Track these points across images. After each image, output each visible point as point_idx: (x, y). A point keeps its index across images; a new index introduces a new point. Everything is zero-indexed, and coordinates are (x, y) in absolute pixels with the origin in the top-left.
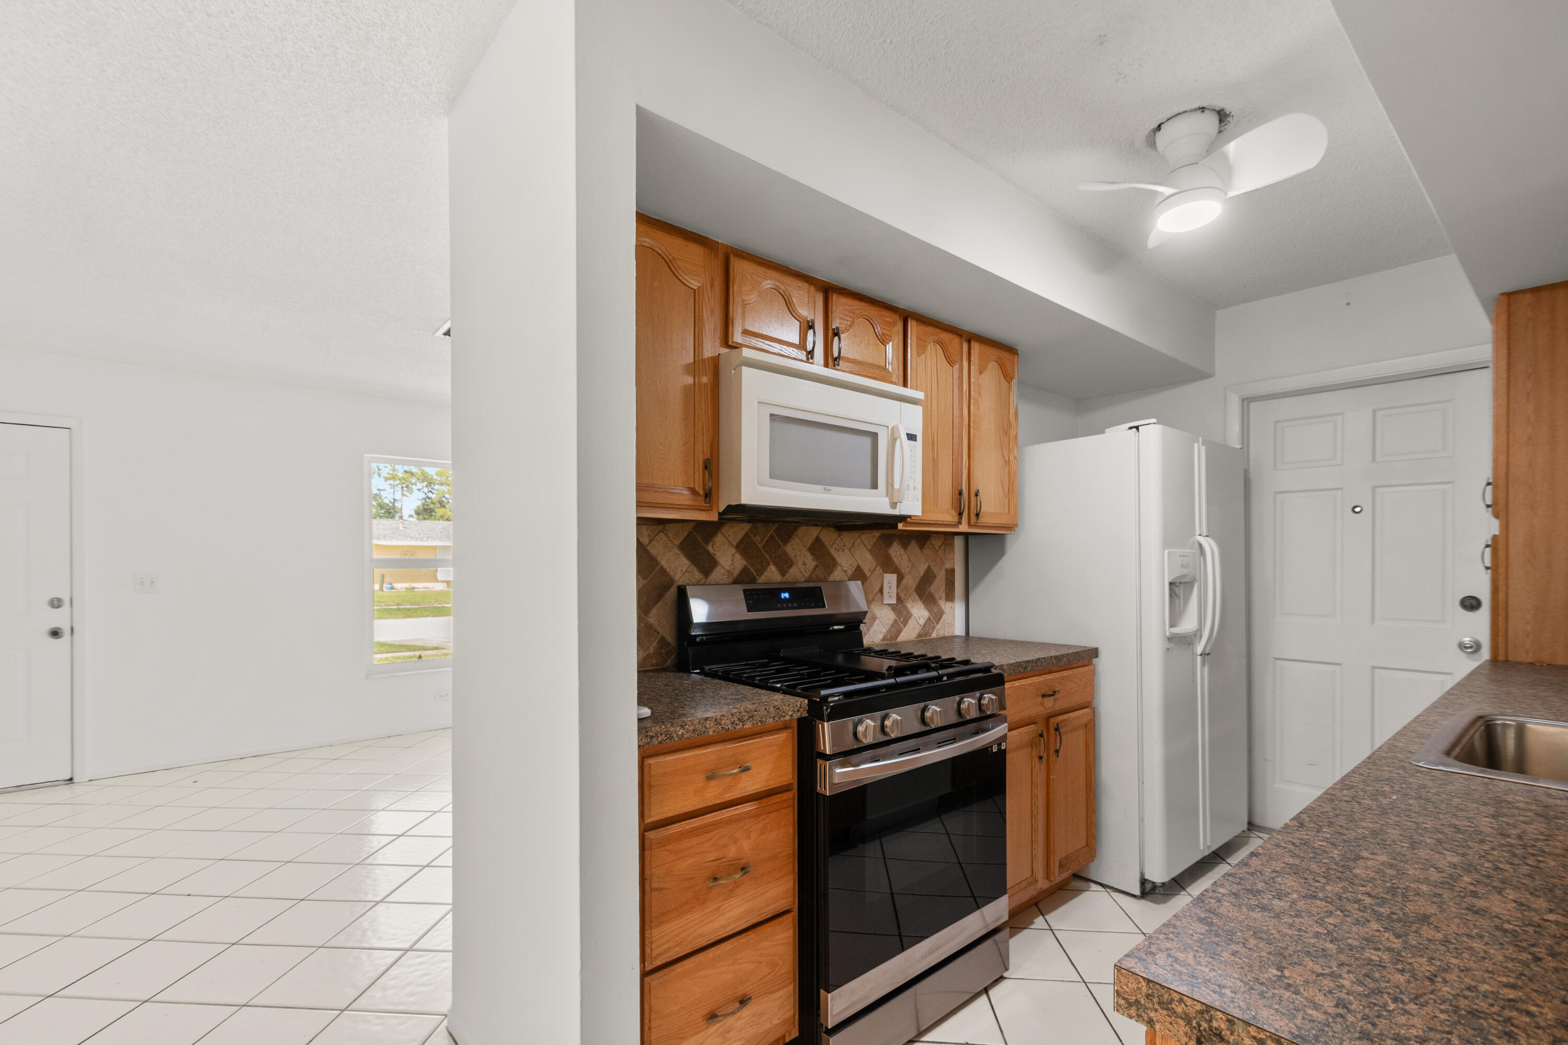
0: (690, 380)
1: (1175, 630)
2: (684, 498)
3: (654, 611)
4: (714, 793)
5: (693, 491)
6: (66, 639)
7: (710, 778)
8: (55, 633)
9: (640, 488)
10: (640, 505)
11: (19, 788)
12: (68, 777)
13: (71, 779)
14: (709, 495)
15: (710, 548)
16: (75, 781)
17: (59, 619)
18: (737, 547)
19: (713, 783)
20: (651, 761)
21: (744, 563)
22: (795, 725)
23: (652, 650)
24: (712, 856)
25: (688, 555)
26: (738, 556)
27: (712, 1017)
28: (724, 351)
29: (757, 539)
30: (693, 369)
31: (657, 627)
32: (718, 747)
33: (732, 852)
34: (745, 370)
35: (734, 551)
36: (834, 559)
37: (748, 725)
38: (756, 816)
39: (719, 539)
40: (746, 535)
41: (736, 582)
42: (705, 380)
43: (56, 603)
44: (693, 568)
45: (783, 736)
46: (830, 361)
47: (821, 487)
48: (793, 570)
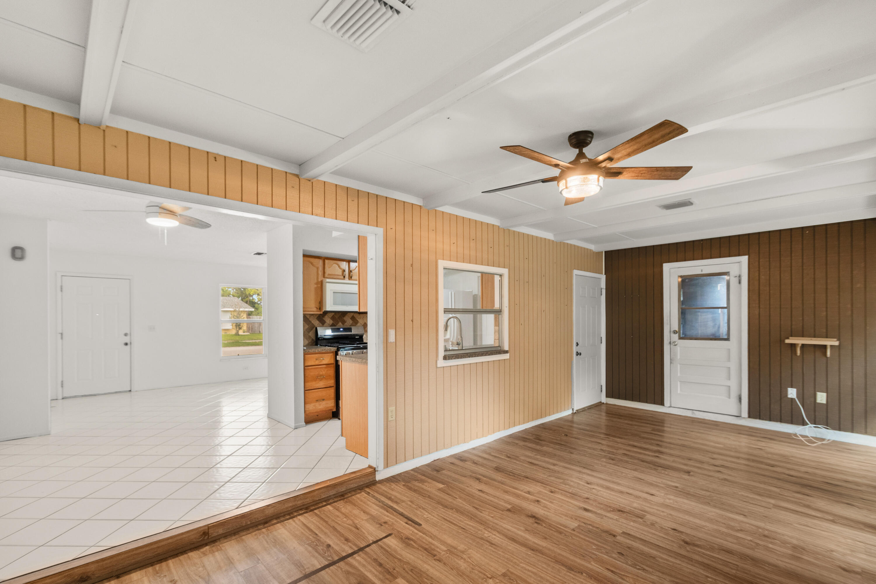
0: (316, 286)
1: (445, 338)
2: (315, 309)
3: (310, 333)
4: (317, 362)
5: (317, 308)
6: (128, 346)
7: (316, 360)
8: (126, 344)
9: (304, 308)
10: (304, 311)
11: (116, 392)
12: (129, 390)
13: (130, 391)
14: (320, 309)
15: (324, 319)
16: (132, 390)
17: (127, 339)
18: (331, 318)
19: (317, 361)
20: (306, 355)
21: (333, 322)
22: (335, 352)
23: (310, 341)
24: (317, 373)
25: (318, 320)
26: (331, 321)
27: (317, 401)
28: (324, 279)
29: (336, 316)
30: (317, 283)
31: (311, 336)
32: (319, 355)
33: (321, 373)
34: (327, 284)
35: (330, 319)
36: (358, 321)
37: (324, 351)
38: (326, 368)
39: (326, 316)
40: (333, 315)
41: (331, 326)
42: (319, 285)
43: (126, 335)
44: (320, 323)
45: (331, 354)
46: (350, 278)
47: (346, 306)
48: (346, 324)
